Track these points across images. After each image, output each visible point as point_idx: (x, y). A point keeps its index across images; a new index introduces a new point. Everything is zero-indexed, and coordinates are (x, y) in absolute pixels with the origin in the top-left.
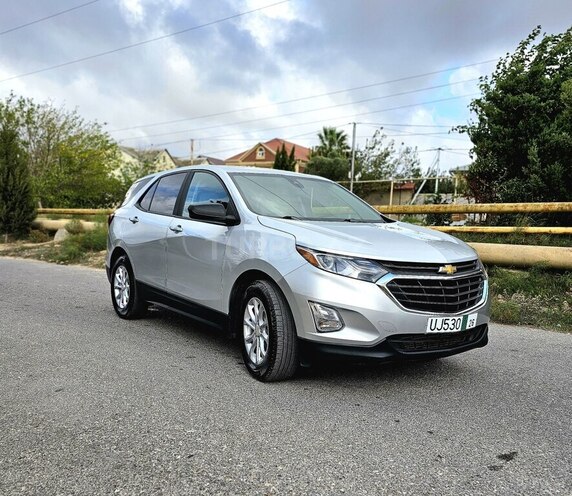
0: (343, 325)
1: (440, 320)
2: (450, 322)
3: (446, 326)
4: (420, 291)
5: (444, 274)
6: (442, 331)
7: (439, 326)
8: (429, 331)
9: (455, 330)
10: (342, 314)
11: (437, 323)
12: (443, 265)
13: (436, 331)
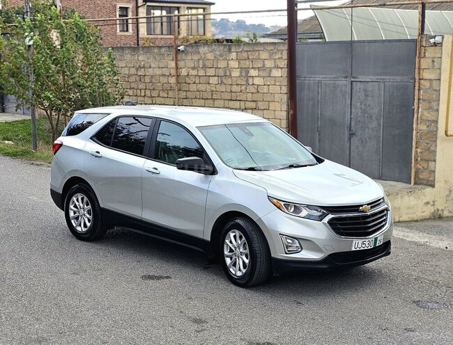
0: (302, 249)
1: (360, 241)
2: (367, 243)
3: (364, 246)
4: (348, 224)
5: (363, 212)
6: (362, 249)
7: (360, 246)
8: (353, 249)
9: (369, 248)
10: (301, 242)
11: (358, 244)
12: (362, 206)
13: (358, 249)
